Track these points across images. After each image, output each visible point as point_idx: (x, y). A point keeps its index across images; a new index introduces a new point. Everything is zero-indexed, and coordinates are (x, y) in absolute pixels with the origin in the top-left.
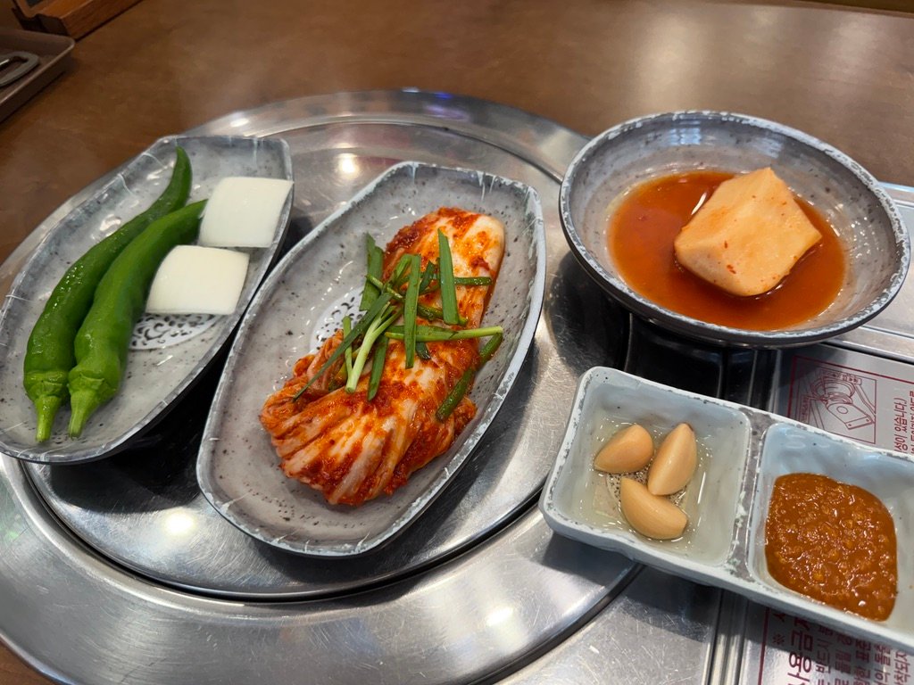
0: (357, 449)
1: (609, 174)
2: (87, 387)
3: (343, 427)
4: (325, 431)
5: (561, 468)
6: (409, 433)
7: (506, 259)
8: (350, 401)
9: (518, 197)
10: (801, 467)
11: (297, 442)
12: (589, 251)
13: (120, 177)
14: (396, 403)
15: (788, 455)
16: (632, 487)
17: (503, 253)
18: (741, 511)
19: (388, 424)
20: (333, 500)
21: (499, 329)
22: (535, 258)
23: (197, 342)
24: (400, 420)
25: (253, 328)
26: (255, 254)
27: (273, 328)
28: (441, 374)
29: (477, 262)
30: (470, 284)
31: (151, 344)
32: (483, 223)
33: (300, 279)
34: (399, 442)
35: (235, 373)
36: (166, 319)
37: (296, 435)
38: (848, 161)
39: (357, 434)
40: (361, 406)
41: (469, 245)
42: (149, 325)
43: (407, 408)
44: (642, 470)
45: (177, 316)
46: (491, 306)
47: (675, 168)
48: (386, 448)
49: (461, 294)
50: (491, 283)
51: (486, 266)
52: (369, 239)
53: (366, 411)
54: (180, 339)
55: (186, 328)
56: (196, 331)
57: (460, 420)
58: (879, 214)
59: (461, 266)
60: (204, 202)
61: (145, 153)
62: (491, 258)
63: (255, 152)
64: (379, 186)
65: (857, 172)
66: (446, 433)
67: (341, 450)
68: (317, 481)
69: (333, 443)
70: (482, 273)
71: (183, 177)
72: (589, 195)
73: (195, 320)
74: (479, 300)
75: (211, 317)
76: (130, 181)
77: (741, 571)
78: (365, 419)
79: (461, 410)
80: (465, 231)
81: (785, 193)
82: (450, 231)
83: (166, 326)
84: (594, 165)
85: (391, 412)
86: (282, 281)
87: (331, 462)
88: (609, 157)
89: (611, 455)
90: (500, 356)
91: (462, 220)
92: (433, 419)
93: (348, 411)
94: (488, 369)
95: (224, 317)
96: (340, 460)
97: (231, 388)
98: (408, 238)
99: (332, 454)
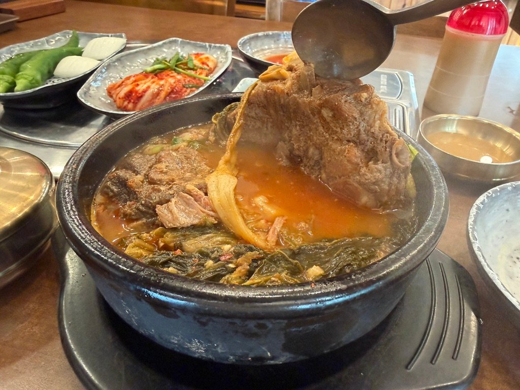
3: (143, 81)
4: (135, 81)
6: (171, 87)
9: (222, 49)
14: (165, 77)
19: (162, 82)
29: (204, 63)
34: (166, 89)
37: (122, 86)
40: (151, 76)
41: (201, 59)
48: (161, 90)
51: (207, 65)
59: (197, 63)
67: (141, 88)
69: (138, 85)
74: (204, 72)
78: (152, 80)
80: (199, 57)
85: (163, 79)
87: (136, 92)
91: (199, 55)
93: (145, 77)
96: (140, 91)
99: (137, 88)
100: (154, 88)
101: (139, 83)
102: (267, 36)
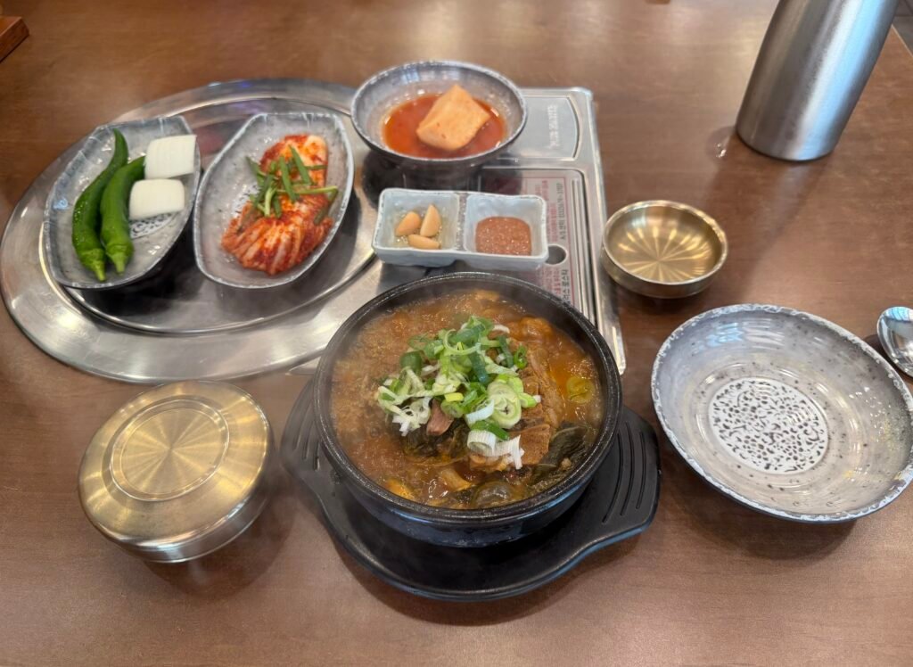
0: (279, 241)
1: (376, 102)
2: (119, 251)
3: (269, 233)
4: (261, 235)
5: (378, 231)
6: (302, 232)
7: (330, 156)
8: (269, 221)
9: (329, 122)
10: (488, 215)
11: (247, 245)
12: (371, 139)
13: (80, 153)
14: (292, 219)
15: (481, 209)
16: (414, 237)
17: (328, 153)
18: (459, 229)
19: (291, 228)
20: (272, 271)
21: (335, 187)
22: (345, 149)
23: (167, 228)
24: (296, 225)
25: (202, 207)
26: (184, 179)
27: (211, 208)
28: (311, 207)
29: (314, 158)
30: (315, 169)
31: (139, 235)
32: (311, 139)
33: (217, 183)
34: (299, 236)
35: (201, 227)
36: (143, 221)
37: (245, 242)
38: (496, 75)
39: (277, 235)
40: (275, 222)
41: (307, 150)
42: (134, 226)
43: (299, 220)
44: (417, 231)
45: (149, 219)
46: (328, 180)
47: (407, 97)
48: (293, 239)
49: (311, 174)
50: (325, 167)
51: (320, 159)
52: (248, 159)
53: (278, 224)
54: (155, 228)
55: (157, 223)
56: (164, 223)
57: (326, 226)
58: (515, 100)
59: (306, 160)
60: (143, 159)
61: (91, 137)
62: (321, 154)
63: (162, 127)
64: (248, 129)
65: (502, 80)
66: (320, 231)
67: (271, 243)
68: (261, 262)
69: (266, 240)
70: (319, 163)
71: (122, 147)
72: (367, 115)
73: (162, 217)
74: (320, 176)
75: (169, 215)
76: (87, 154)
77: (461, 248)
78: (279, 227)
79: (325, 221)
80: (303, 144)
81: (467, 97)
82: (295, 146)
83: (144, 225)
84: (366, 100)
85: (290, 223)
86: (209, 184)
87: (267, 249)
88: (374, 94)
89: (402, 228)
90: (339, 198)
91: (300, 139)
92: (312, 224)
93: (268, 226)
94: (334, 206)
95: (178, 213)
96: (271, 247)
97: (201, 235)
98: (271, 154)
99: (266, 245)
100: (285, 238)
101: (265, 236)
102: (382, 80)
